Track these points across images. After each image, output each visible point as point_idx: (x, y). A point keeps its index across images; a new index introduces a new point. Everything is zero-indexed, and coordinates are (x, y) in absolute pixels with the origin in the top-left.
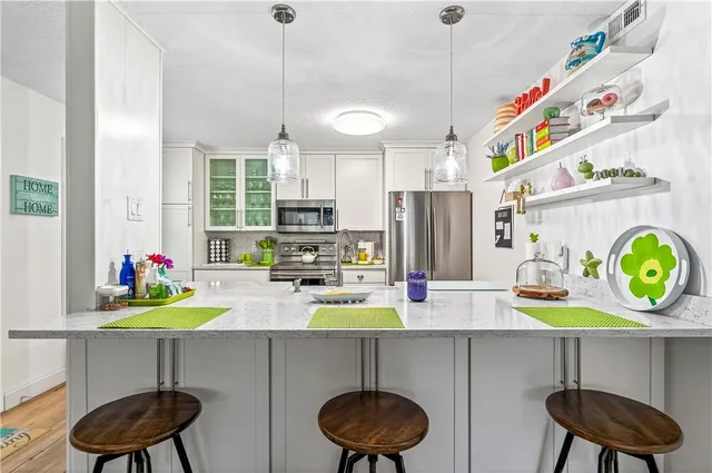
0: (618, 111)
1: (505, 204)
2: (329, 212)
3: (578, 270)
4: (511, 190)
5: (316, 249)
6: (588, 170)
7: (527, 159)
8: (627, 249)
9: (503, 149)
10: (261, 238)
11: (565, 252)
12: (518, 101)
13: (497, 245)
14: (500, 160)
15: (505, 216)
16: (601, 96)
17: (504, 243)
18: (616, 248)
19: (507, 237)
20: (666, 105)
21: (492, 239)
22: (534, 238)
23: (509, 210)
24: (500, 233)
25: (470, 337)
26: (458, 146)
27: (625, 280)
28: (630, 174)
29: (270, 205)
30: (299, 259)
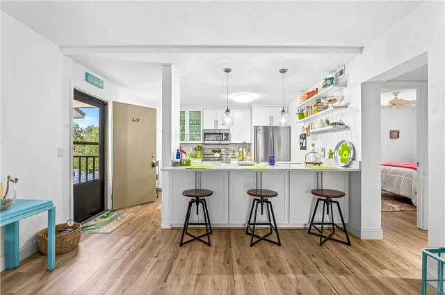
0: (337, 104)
1: (304, 132)
2: (227, 135)
3: (327, 156)
4: (305, 127)
5: (220, 151)
6: (328, 122)
7: (311, 116)
8: (340, 148)
9: (302, 111)
10: (195, 146)
11: (323, 150)
12: (308, 94)
13: (301, 149)
14: (301, 115)
15: (303, 137)
16: (332, 99)
17: (303, 148)
18: (337, 148)
19: (304, 145)
20: (349, 103)
21: (299, 146)
22: (313, 145)
23: (305, 135)
24: (302, 144)
25: (289, 171)
26: (286, 115)
27: (339, 158)
28: (341, 124)
29: (200, 131)
30: (212, 156)
